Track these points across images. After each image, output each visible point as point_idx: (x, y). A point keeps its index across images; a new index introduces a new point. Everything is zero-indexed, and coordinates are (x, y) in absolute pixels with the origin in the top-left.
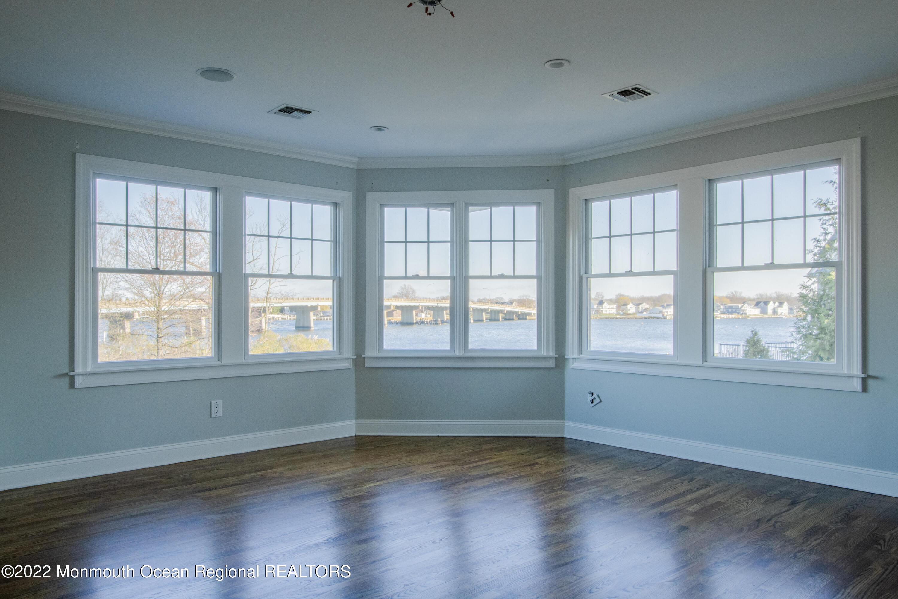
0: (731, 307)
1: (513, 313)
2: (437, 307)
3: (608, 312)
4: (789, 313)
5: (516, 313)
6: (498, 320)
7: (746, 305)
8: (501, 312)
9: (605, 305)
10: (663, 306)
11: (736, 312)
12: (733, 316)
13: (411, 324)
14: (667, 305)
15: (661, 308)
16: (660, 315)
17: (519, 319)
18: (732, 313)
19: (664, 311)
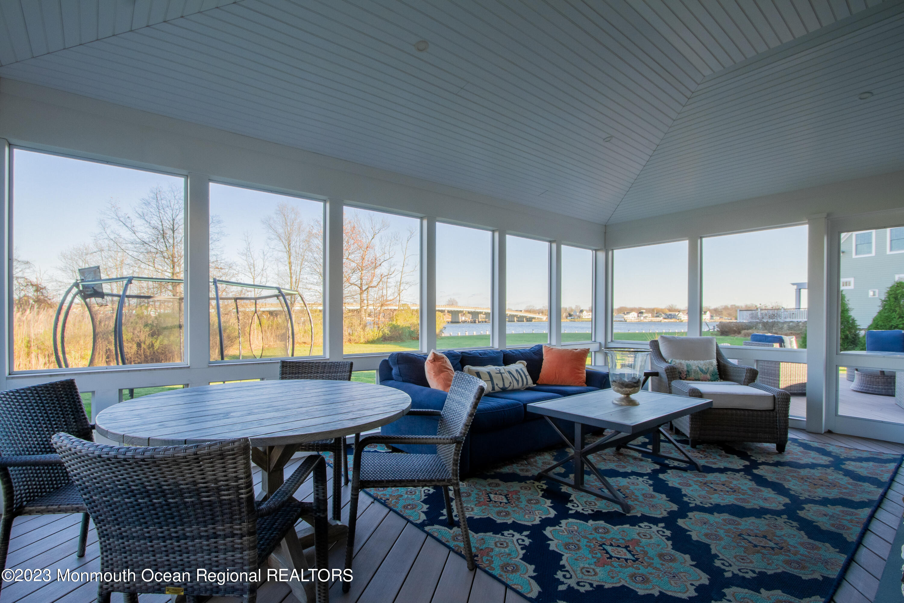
0: (670, 315)
1: (523, 317)
2: (474, 312)
3: (586, 317)
4: (711, 319)
5: (526, 317)
6: (514, 321)
7: (681, 313)
8: (516, 316)
9: (584, 312)
10: (624, 313)
11: (674, 318)
12: (672, 320)
13: (458, 322)
14: (627, 313)
15: (623, 315)
16: (623, 319)
17: (527, 321)
18: (671, 318)
19: (625, 316)
